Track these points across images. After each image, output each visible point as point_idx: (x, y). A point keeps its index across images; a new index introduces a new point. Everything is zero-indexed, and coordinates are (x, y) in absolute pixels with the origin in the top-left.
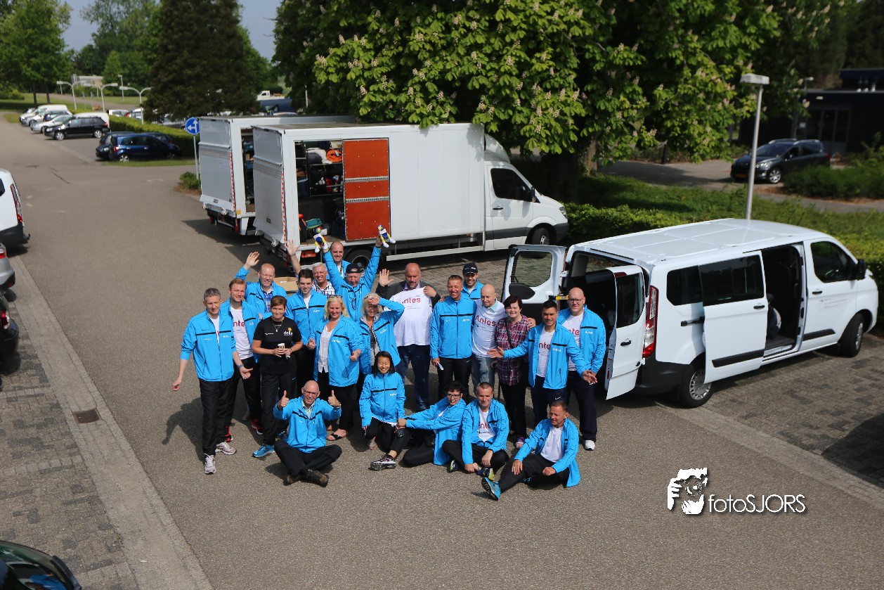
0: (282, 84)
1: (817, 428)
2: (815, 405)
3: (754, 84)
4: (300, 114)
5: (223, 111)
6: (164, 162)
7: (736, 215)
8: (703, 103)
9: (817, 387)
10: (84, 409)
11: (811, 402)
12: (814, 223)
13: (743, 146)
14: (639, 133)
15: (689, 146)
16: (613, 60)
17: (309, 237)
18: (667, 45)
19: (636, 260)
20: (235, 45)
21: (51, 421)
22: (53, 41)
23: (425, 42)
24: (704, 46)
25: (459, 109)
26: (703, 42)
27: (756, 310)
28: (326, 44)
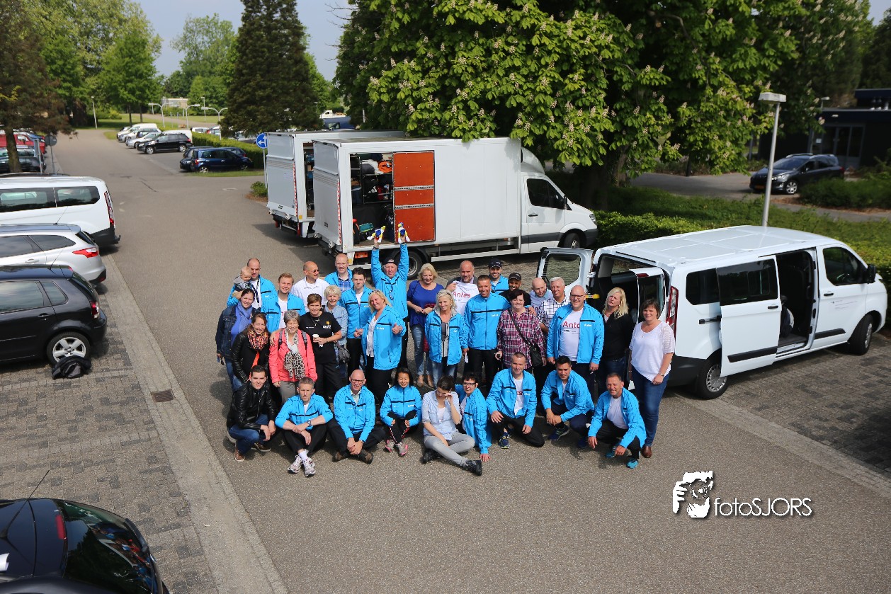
0: (341, 102)
1: (827, 420)
2: (825, 399)
3: (772, 102)
4: (358, 130)
5: (289, 128)
6: (235, 173)
7: (754, 223)
8: (723, 120)
9: (827, 382)
10: (161, 390)
11: (821, 396)
12: (828, 230)
13: (762, 160)
14: (664, 145)
15: (710, 159)
16: (640, 81)
17: (362, 240)
18: (690, 67)
19: (657, 262)
20: (301, 69)
21: (133, 399)
22: (146, 68)
23: (468, 65)
24: (726, 67)
25: (498, 126)
26: (725, 64)
27: (770, 310)
28: (379, 67)
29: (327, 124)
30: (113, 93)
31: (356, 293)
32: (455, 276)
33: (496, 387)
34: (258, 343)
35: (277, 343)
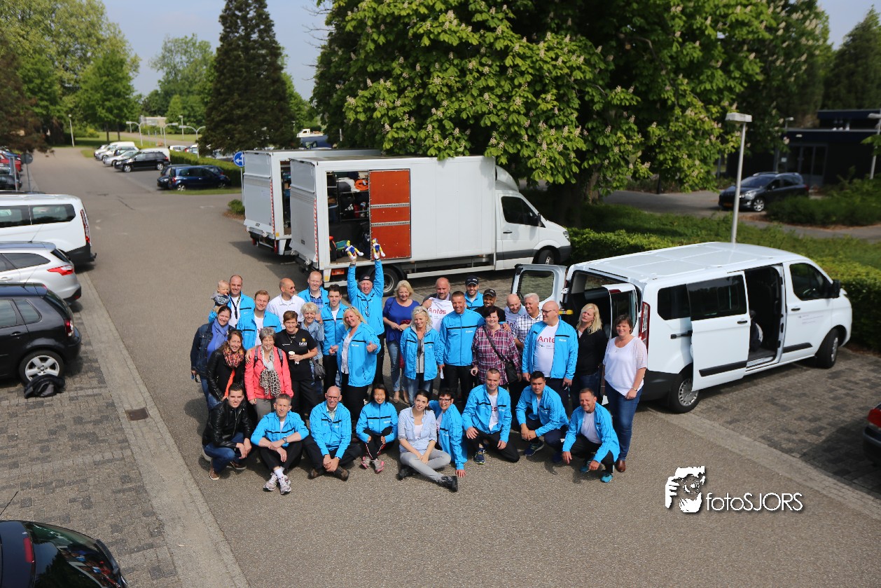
0: (319, 123)
1: (796, 433)
2: (794, 412)
3: (738, 122)
4: (335, 148)
5: (267, 146)
6: (212, 191)
7: (722, 239)
8: (692, 140)
9: (796, 396)
10: (135, 408)
12: (795, 247)
13: (730, 178)
14: (634, 164)
15: (680, 177)
16: (611, 101)
17: (338, 257)
18: (659, 88)
19: (629, 278)
20: (278, 88)
21: (107, 418)
22: (124, 87)
23: (443, 85)
24: (693, 88)
25: (472, 143)
26: (693, 85)
27: (740, 325)
28: (355, 87)
29: (304, 142)
30: (90, 112)
31: (332, 310)
32: (431, 293)
33: (471, 403)
34: (234, 360)
35: (252, 361)
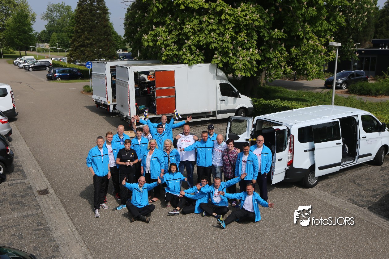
0: (127, 46)
1: (365, 197)
2: (364, 187)
3: (334, 46)
4: (135, 60)
5: (102, 59)
6: (74, 81)
7: (327, 103)
8: (312, 54)
9: (365, 179)
10: (42, 189)
11: (362, 186)
12: (362, 106)
13: (330, 73)
14: (284, 67)
15: (306, 73)
16: (273, 36)
17: (140, 113)
18: (296, 30)
19: (284, 123)
20: (107, 30)
23: (191, 28)
24: (312, 30)
25: (205, 58)
26: (312, 28)
27: (337, 145)
28: (147, 30)
30: (11, 41)
31: (138, 140)
